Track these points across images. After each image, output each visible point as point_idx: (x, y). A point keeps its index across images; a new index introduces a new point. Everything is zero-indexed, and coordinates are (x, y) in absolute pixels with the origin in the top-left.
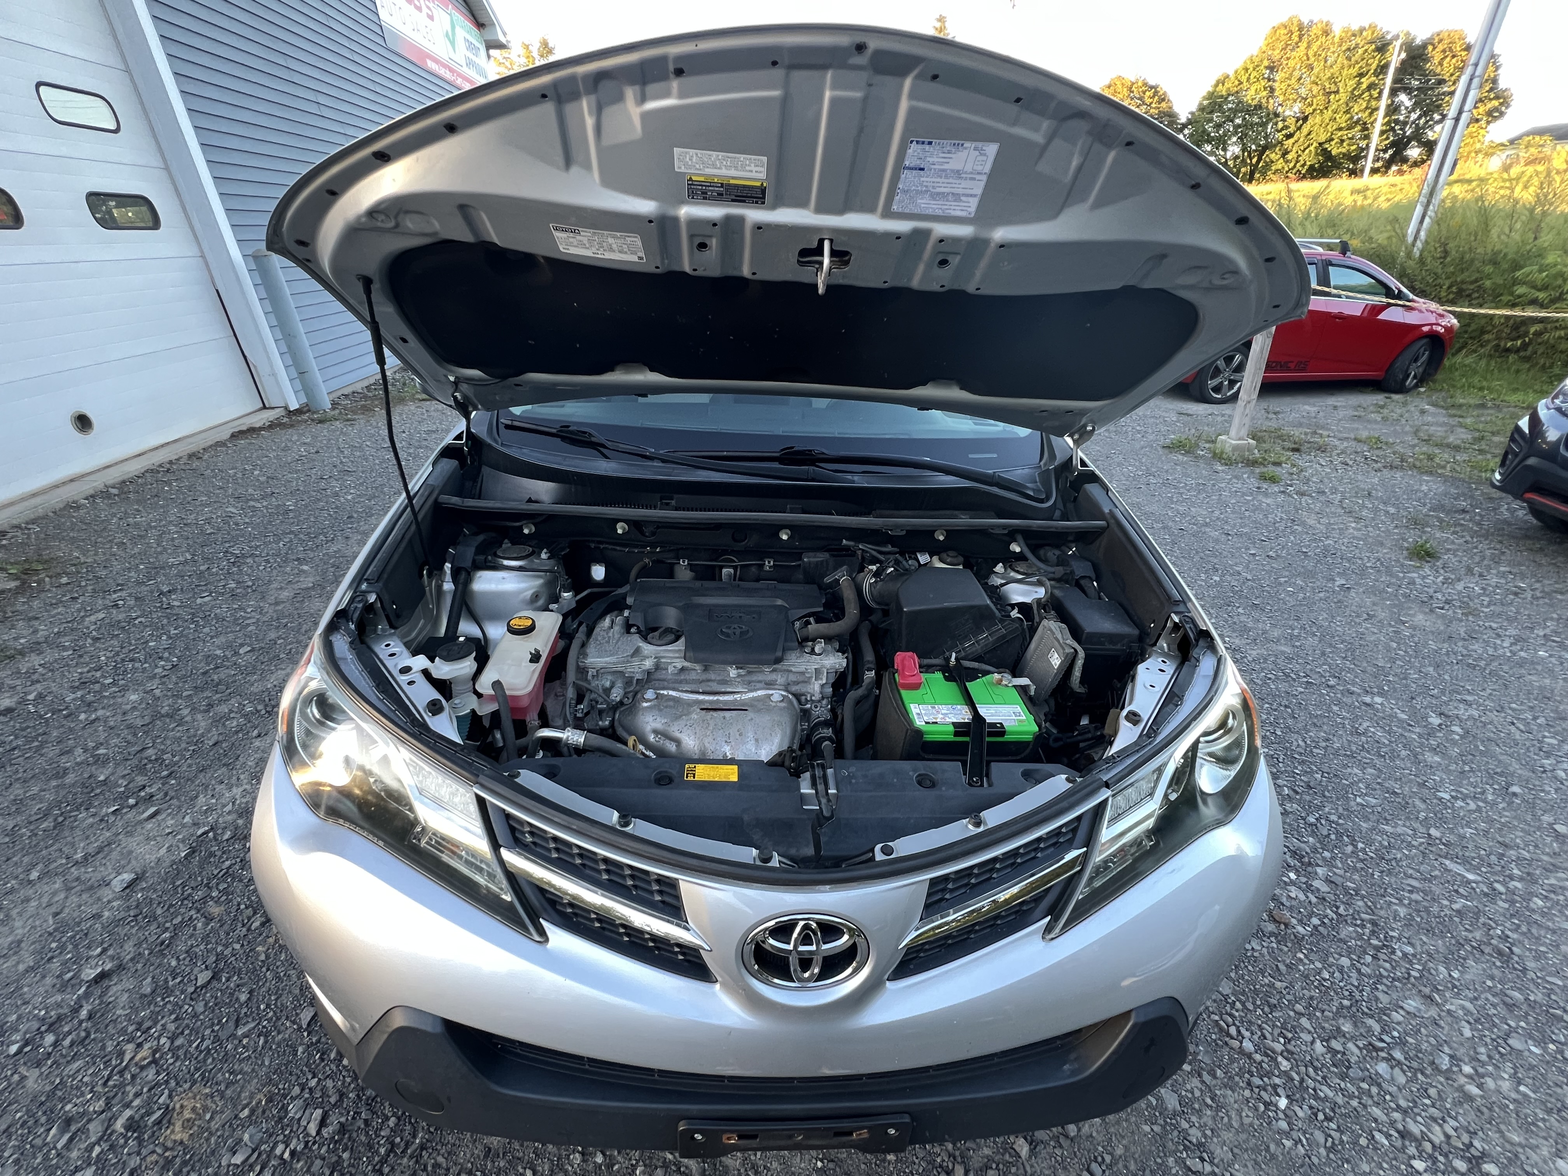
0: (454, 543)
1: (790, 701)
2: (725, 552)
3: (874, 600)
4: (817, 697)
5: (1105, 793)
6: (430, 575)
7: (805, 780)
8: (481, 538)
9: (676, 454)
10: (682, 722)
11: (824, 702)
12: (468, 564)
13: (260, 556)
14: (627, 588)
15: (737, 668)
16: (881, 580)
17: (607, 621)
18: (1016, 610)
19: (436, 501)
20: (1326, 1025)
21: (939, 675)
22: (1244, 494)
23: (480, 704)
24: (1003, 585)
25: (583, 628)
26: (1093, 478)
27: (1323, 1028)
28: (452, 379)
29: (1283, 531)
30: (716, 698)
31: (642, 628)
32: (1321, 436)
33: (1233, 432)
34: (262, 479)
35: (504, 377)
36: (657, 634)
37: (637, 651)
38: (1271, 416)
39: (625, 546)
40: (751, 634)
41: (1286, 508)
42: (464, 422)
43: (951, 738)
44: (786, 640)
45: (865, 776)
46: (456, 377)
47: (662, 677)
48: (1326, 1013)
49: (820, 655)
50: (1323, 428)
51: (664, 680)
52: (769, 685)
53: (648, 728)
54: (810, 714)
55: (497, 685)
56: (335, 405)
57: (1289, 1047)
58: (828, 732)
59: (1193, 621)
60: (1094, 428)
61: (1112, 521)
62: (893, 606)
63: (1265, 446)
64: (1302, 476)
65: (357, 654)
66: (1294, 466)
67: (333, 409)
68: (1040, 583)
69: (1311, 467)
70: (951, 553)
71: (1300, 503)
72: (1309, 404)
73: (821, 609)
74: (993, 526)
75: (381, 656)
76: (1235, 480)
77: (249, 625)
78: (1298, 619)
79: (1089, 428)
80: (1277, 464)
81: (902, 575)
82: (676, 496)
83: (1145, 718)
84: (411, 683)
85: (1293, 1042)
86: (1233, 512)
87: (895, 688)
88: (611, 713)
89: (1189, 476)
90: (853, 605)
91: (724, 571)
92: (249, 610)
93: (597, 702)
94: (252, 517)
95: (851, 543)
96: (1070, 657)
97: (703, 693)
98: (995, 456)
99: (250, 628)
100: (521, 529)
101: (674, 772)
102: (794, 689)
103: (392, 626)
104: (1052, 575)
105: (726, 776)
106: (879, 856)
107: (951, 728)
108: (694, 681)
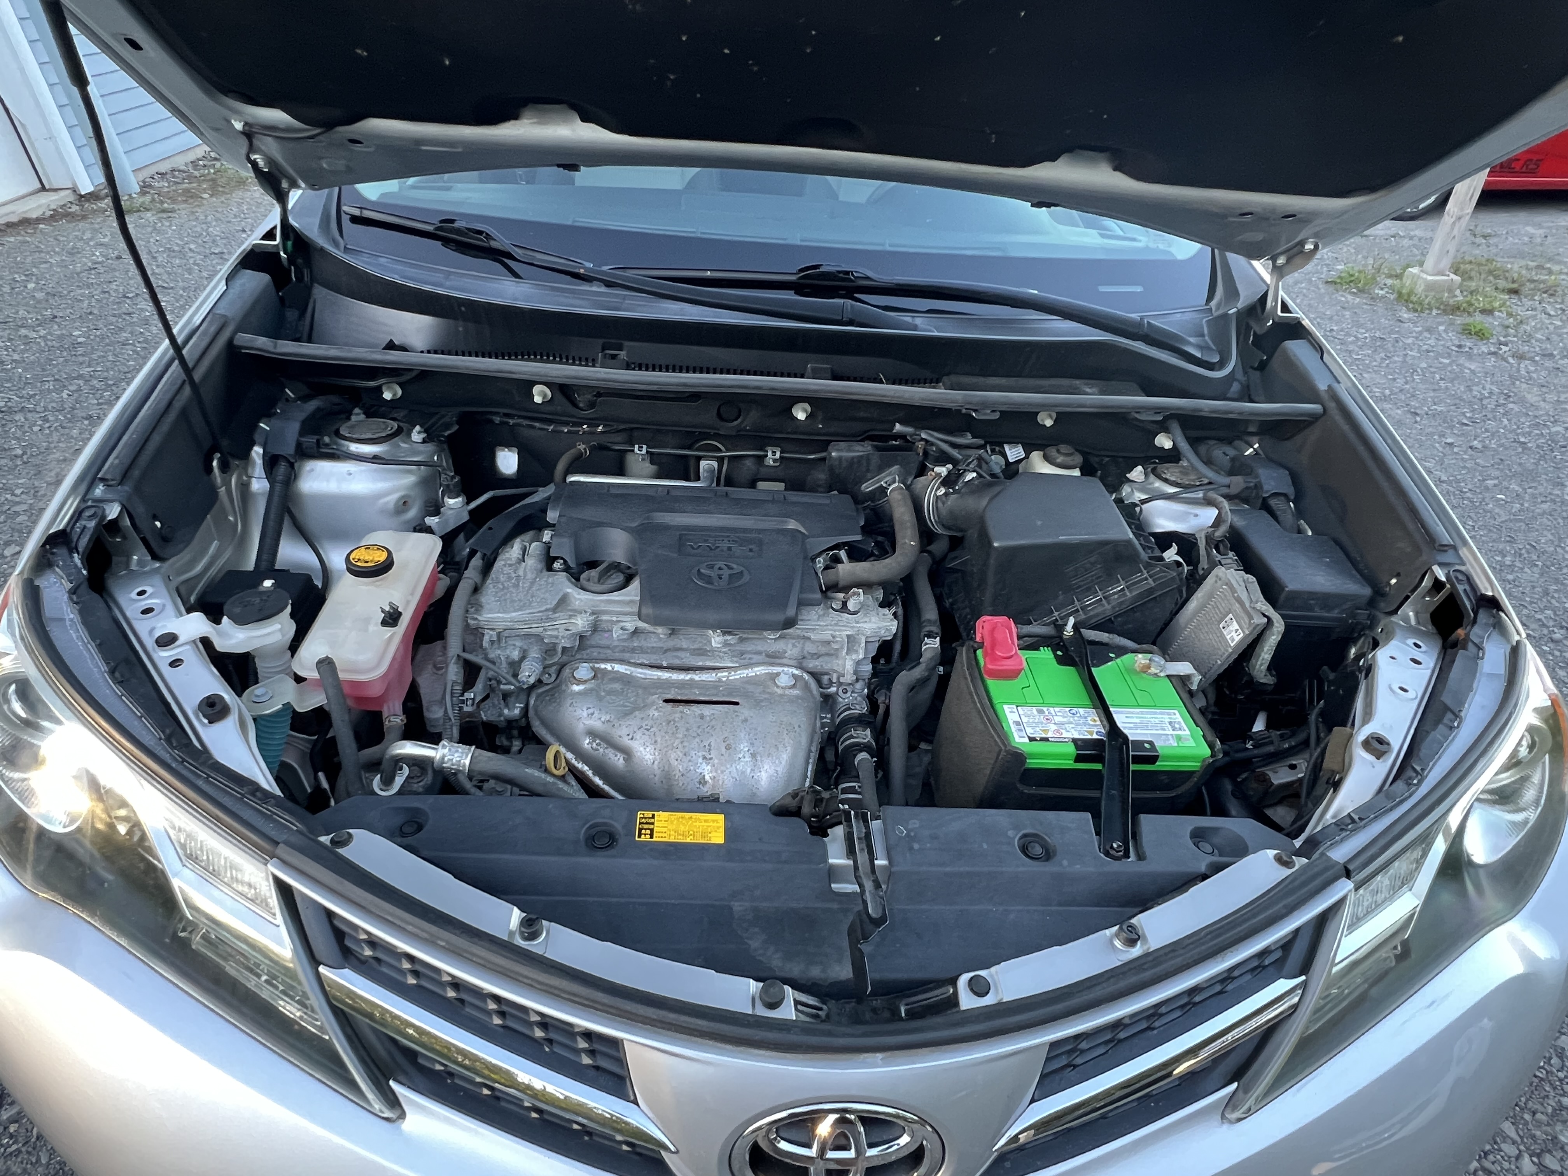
0: (267, 414)
1: (806, 686)
2: (708, 436)
3: (940, 522)
4: (849, 678)
5: (1345, 887)
6: (225, 467)
7: (834, 840)
8: (312, 405)
9: (629, 273)
10: (634, 722)
11: (858, 686)
12: (288, 449)
13: (35, 411)
14: (546, 492)
15: (724, 633)
16: (955, 492)
17: (514, 550)
18: (1174, 548)
19: (230, 344)
20: (1538, 1133)
21: (1046, 654)
22: (1438, 355)
23: (301, 694)
24: (1143, 502)
25: (476, 562)
26: (1295, 330)
27: (1533, 1137)
28: (238, 126)
29: (1493, 411)
30: (688, 677)
31: (572, 564)
32: (1550, 272)
33: (1429, 263)
34: (40, 295)
35: (329, 125)
36: (594, 573)
37: (563, 601)
38: (1479, 240)
39: (550, 422)
40: (746, 578)
41: (1498, 377)
42: (277, 209)
43: (1069, 764)
44: (802, 590)
45: (934, 837)
46: (246, 124)
47: (604, 642)
48: (1539, 1116)
49: (855, 613)
50: (1550, 260)
51: (608, 647)
52: (773, 658)
53: (580, 727)
54: (835, 702)
55: (326, 664)
56: (145, 187)
57: (1487, 1164)
58: (864, 736)
59: (1469, 580)
60: (1316, 247)
61: (1332, 405)
62: (972, 534)
63: (1473, 285)
64: (1521, 330)
65: (81, 612)
66: (1510, 315)
67: (143, 193)
68: (1209, 502)
69: (1534, 317)
70: (1064, 448)
71: (1518, 371)
72: (1534, 225)
73: (859, 537)
74: (1141, 408)
75: (129, 614)
76: (1427, 334)
77: (17, 514)
78: (1512, 541)
79: (1309, 246)
80: (1488, 312)
81: (990, 485)
82: (627, 344)
83: (1395, 744)
84: (175, 663)
85: (1491, 1157)
86: (1423, 381)
87: (977, 675)
88: (523, 697)
89: (1361, 326)
90: (909, 532)
91: (703, 464)
92: (18, 492)
93: (499, 682)
94: (23, 351)
95: (909, 430)
96: (1259, 630)
97: (669, 668)
98: (1139, 289)
99: (20, 519)
100: (379, 390)
101: (618, 826)
102: (812, 664)
103: (155, 557)
104: (1225, 491)
105: (705, 834)
106: (967, 1001)
107: (1071, 749)
108: (654, 650)
